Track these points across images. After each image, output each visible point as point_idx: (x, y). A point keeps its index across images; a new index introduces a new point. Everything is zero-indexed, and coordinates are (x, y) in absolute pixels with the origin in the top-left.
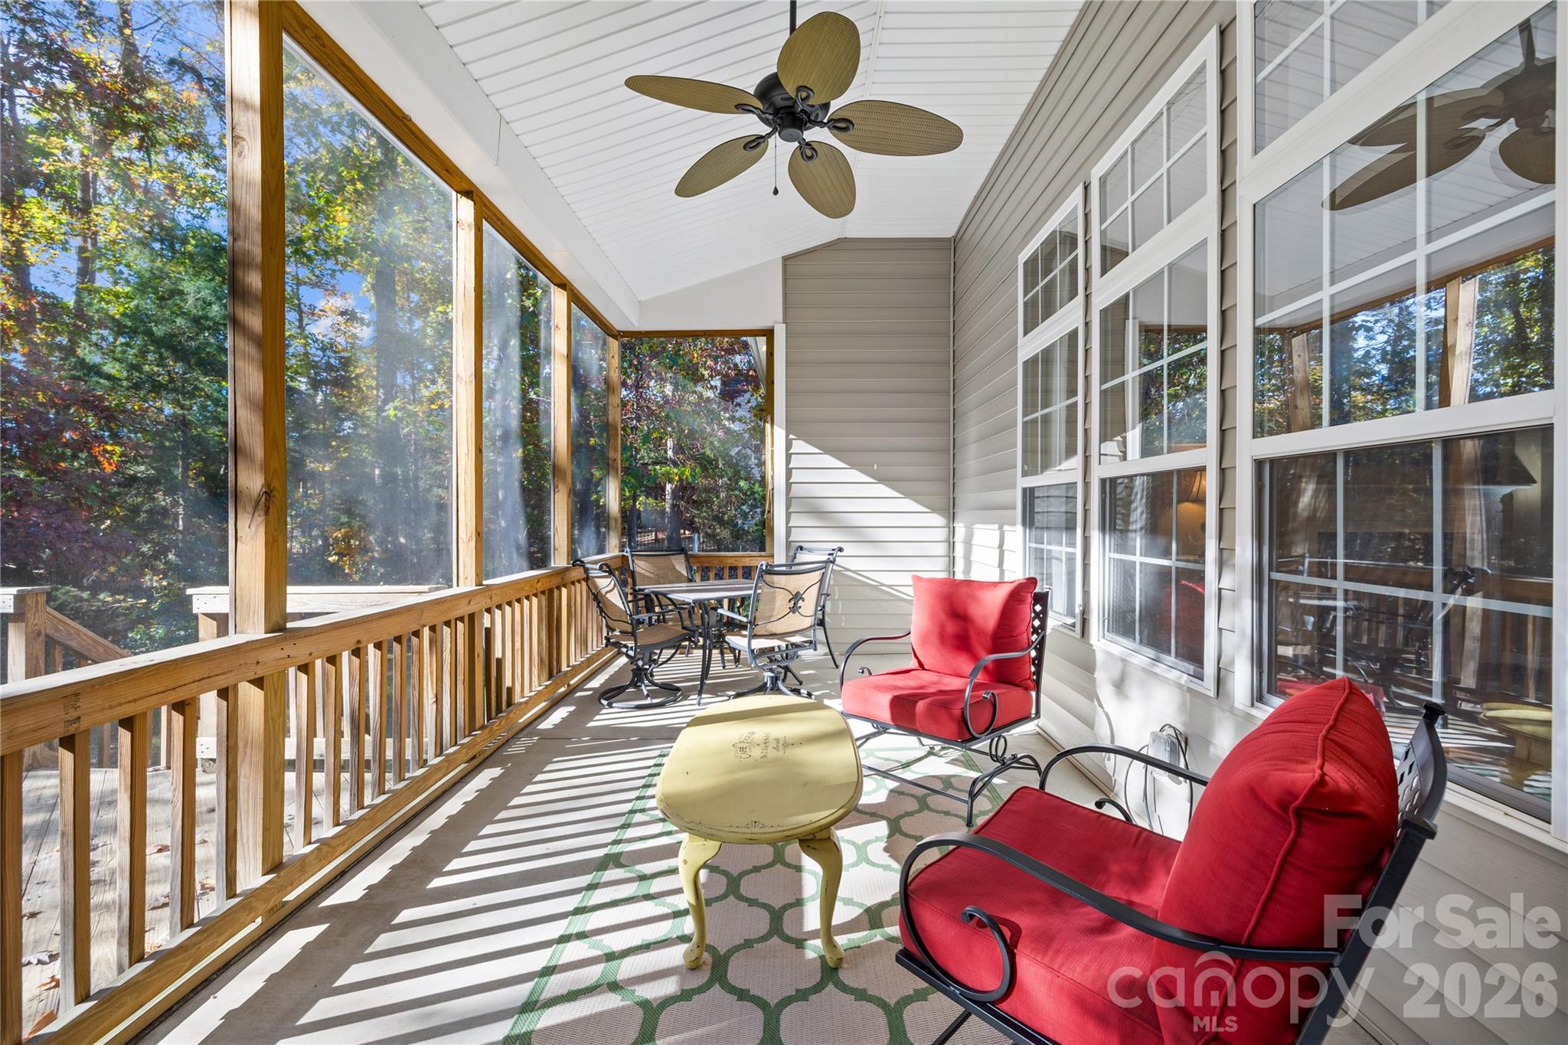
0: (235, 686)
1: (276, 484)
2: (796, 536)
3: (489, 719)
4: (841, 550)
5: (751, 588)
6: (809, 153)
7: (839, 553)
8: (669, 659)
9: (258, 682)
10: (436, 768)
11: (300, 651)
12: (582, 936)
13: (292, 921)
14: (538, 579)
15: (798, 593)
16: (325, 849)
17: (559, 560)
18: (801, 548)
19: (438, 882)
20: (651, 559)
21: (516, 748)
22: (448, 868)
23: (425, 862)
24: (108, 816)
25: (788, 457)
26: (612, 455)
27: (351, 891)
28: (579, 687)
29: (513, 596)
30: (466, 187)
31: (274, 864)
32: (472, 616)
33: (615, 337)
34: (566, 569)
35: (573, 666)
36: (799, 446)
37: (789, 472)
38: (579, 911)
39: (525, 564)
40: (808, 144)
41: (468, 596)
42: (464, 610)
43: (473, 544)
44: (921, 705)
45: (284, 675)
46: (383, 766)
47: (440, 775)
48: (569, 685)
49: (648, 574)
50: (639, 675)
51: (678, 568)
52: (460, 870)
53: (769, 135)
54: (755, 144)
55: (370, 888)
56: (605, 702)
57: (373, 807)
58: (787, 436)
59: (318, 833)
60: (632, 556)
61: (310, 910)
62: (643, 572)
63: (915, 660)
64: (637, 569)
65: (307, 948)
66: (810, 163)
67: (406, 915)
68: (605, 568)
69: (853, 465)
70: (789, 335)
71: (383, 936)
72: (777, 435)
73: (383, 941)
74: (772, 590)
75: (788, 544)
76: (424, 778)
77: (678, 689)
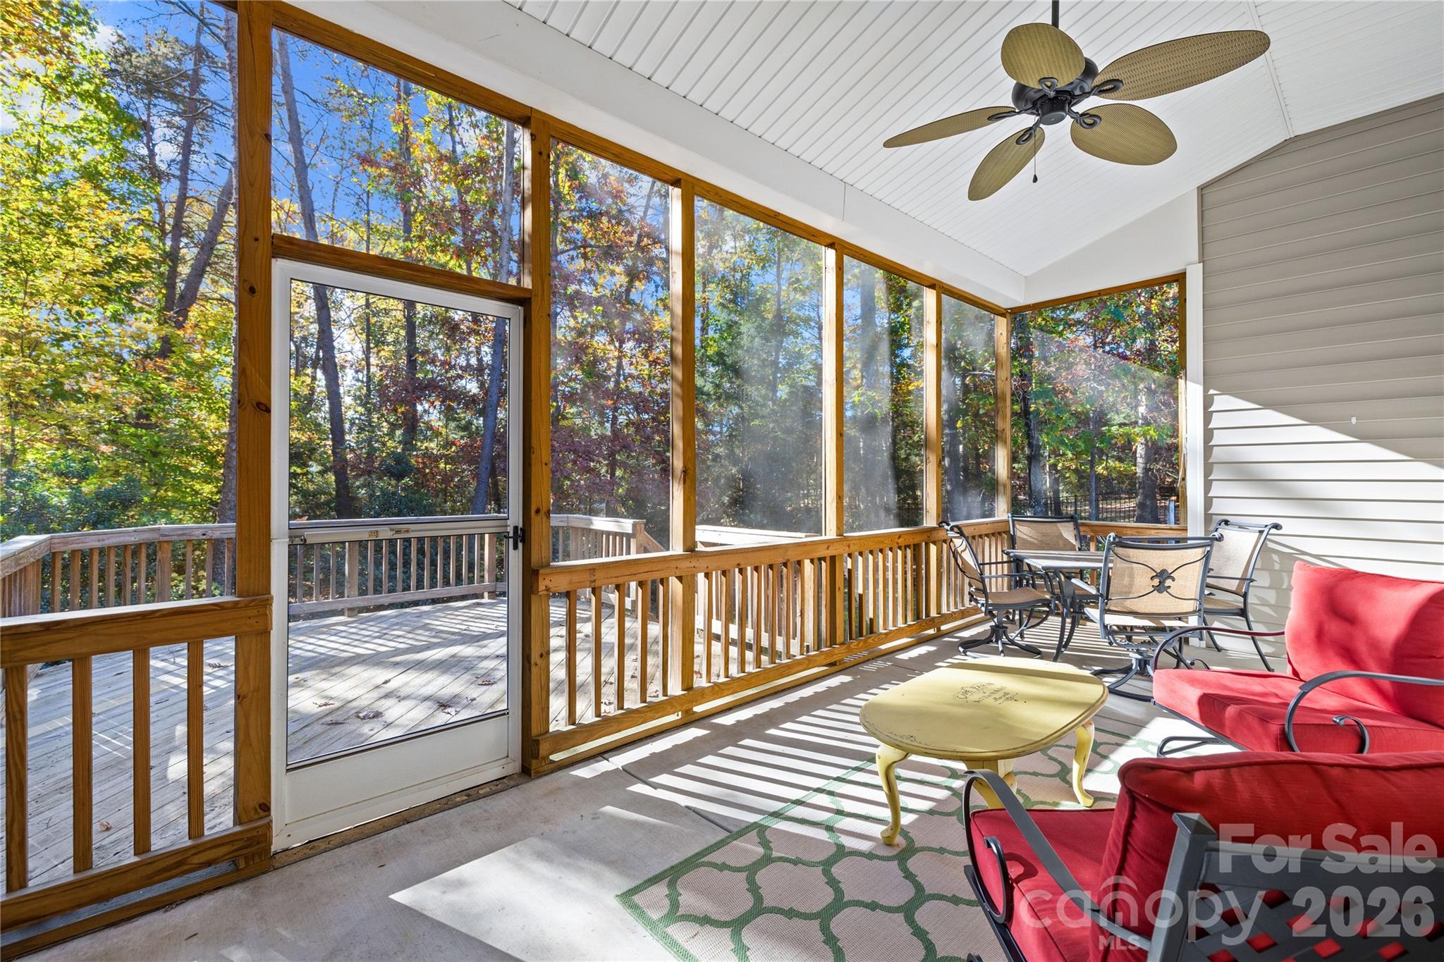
0: (668, 578)
1: (689, 465)
2: (1218, 507)
3: (851, 639)
4: (1277, 527)
5: (1100, 561)
6: (1089, 121)
7: (1273, 531)
8: (1038, 624)
9: (680, 578)
10: (799, 662)
11: (703, 563)
12: (831, 793)
13: (696, 724)
14: (900, 535)
15: (1164, 571)
16: (716, 688)
17: (930, 521)
18: (1227, 522)
19: (772, 732)
20: (1034, 525)
21: (870, 667)
22: (783, 726)
23: (772, 718)
24: (655, 648)
25: (1208, 417)
26: (1000, 425)
27: (728, 720)
28: (949, 633)
29: (877, 547)
30: (829, 241)
31: (688, 686)
32: (833, 559)
33: (1003, 315)
34: (933, 529)
35: (943, 615)
36: (1221, 402)
37: (1208, 434)
38: (839, 779)
39: (892, 522)
40: (1083, 115)
41: (829, 543)
42: (828, 553)
43: (835, 504)
44: (1231, 710)
45: (694, 576)
46: (761, 651)
47: (800, 668)
48: (939, 630)
49: (1029, 539)
50: (998, 631)
51: (1065, 535)
52: (788, 729)
53: (1037, 125)
54: (1027, 135)
55: (738, 721)
56: (961, 649)
57: (750, 674)
58: (1206, 391)
59: (714, 679)
60: (1013, 521)
61: (705, 722)
62: (1025, 537)
63: (1289, 667)
64: (1018, 534)
65: (696, 739)
66: (1096, 128)
67: (747, 742)
68: (956, 530)
69: (1312, 421)
70: (1206, 275)
71: (730, 748)
72: (1191, 393)
73: (730, 750)
74: (1128, 565)
75: (1208, 518)
76: (788, 666)
77: (1039, 653)
